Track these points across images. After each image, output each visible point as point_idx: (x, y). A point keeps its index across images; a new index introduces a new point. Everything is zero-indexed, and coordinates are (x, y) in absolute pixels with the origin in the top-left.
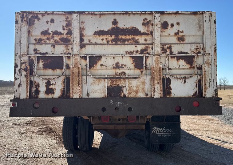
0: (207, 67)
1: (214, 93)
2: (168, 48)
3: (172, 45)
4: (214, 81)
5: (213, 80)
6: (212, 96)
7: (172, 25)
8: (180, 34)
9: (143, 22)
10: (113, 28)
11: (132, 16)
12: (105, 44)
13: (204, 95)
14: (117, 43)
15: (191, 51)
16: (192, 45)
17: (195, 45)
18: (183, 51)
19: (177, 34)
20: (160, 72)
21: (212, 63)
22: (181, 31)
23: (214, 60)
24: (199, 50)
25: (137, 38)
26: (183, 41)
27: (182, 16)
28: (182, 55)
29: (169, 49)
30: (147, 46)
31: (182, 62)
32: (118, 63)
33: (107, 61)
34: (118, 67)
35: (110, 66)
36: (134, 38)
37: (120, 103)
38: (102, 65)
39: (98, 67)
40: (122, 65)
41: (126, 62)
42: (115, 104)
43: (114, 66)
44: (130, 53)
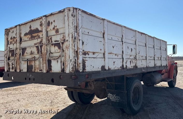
0: (66, 50)
1: (72, 70)
2: (50, 39)
3: (52, 37)
4: (72, 60)
5: (71, 60)
6: (70, 72)
7: (52, 23)
8: (55, 28)
9: (40, 24)
10: (30, 30)
11: (36, 21)
12: (28, 40)
13: (65, 72)
14: (32, 39)
15: (60, 39)
16: (61, 35)
17: (63, 34)
18: (57, 40)
19: (54, 28)
20: (46, 55)
21: (70, 47)
22: (56, 26)
23: (71, 45)
24: (64, 38)
25: (39, 35)
26: (58, 32)
27: (56, 15)
28: (57, 42)
29: (51, 40)
30: (42, 39)
31: (57, 48)
32: (32, 51)
33: (28, 51)
34: (32, 53)
35: (29, 54)
36: (38, 35)
37: (31, 75)
38: (26, 53)
39: (25, 54)
40: (33, 52)
41: (35, 50)
42: (29, 76)
43: (30, 53)
44: (36, 44)
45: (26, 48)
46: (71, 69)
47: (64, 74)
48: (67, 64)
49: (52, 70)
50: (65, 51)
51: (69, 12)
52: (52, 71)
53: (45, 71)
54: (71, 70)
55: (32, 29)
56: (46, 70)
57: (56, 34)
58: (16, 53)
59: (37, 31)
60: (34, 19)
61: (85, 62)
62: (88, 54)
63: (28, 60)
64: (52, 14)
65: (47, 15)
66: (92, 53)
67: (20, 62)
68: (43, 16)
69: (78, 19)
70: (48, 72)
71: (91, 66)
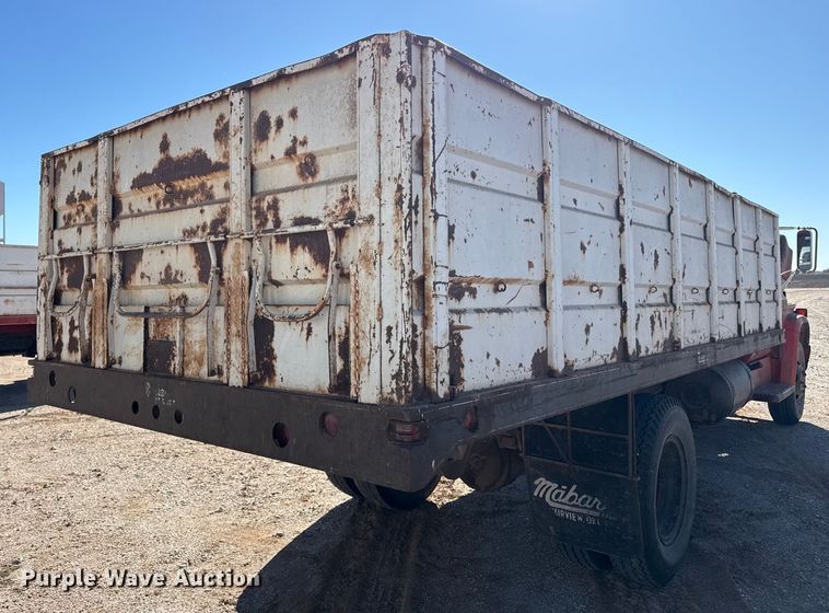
0: (363, 273)
1: (394, 386)
2: (269, 208)
3: (279, 196)
4: (393, 331)
5: (389, 329)
6: (382, 399)
7: (280, 123)
8: (300, 150)
9: (215, 127)
10: (161, 163)
11: (194, 114)
12: (151, 213)
13: (353, 393)
14: (172, 205)
15: (327, 212)
16: (330, 187)
17: (340, 185)
18: (307, 214)
19: (290, 153)
20: (243, 295)
21: (385, 256)
22: (300, 138)
23: (393, 244)
24: (349, 204)
25: (209, 184)
26: (313, 174)
27: (303, 80)
28: (308, 228)
29: (272, 212)
30: (224, 205)
31: (304, 257)
32: (168, 268)
33: (152, 264)
34: (169, 278)
35: (156, 278)
36: (203, 185)
37: (161, 393)
38: (143, 276)
39: (136, 280)
40: (177, 272)
41: (185, 261)
42: (153, 395)
43: (163, 276)
44: (191, 233)
45: (141, 251)
46: (387, 380)
47: (348, 406)
48: (365, 352)
49: (275, 375)
50: (352, 278)
51: (383, 59)
52: (278, 383)
53: (236, 379)
54: (387, 390)
55: (175, 152)
56: (242, 373)
57: (302, 183)
58: (93, 272)
59: (199, 164)
60: (186, 104)
61: (460, 340)
62: (473, 292)
63: (152, 310)
64: (281, 77)
65: (254, 83)
66: (491, 287)
67: (110, 319)
68: (233, 88)
69: (433, 101)
70: (253, 383)
71: (488, 355)
